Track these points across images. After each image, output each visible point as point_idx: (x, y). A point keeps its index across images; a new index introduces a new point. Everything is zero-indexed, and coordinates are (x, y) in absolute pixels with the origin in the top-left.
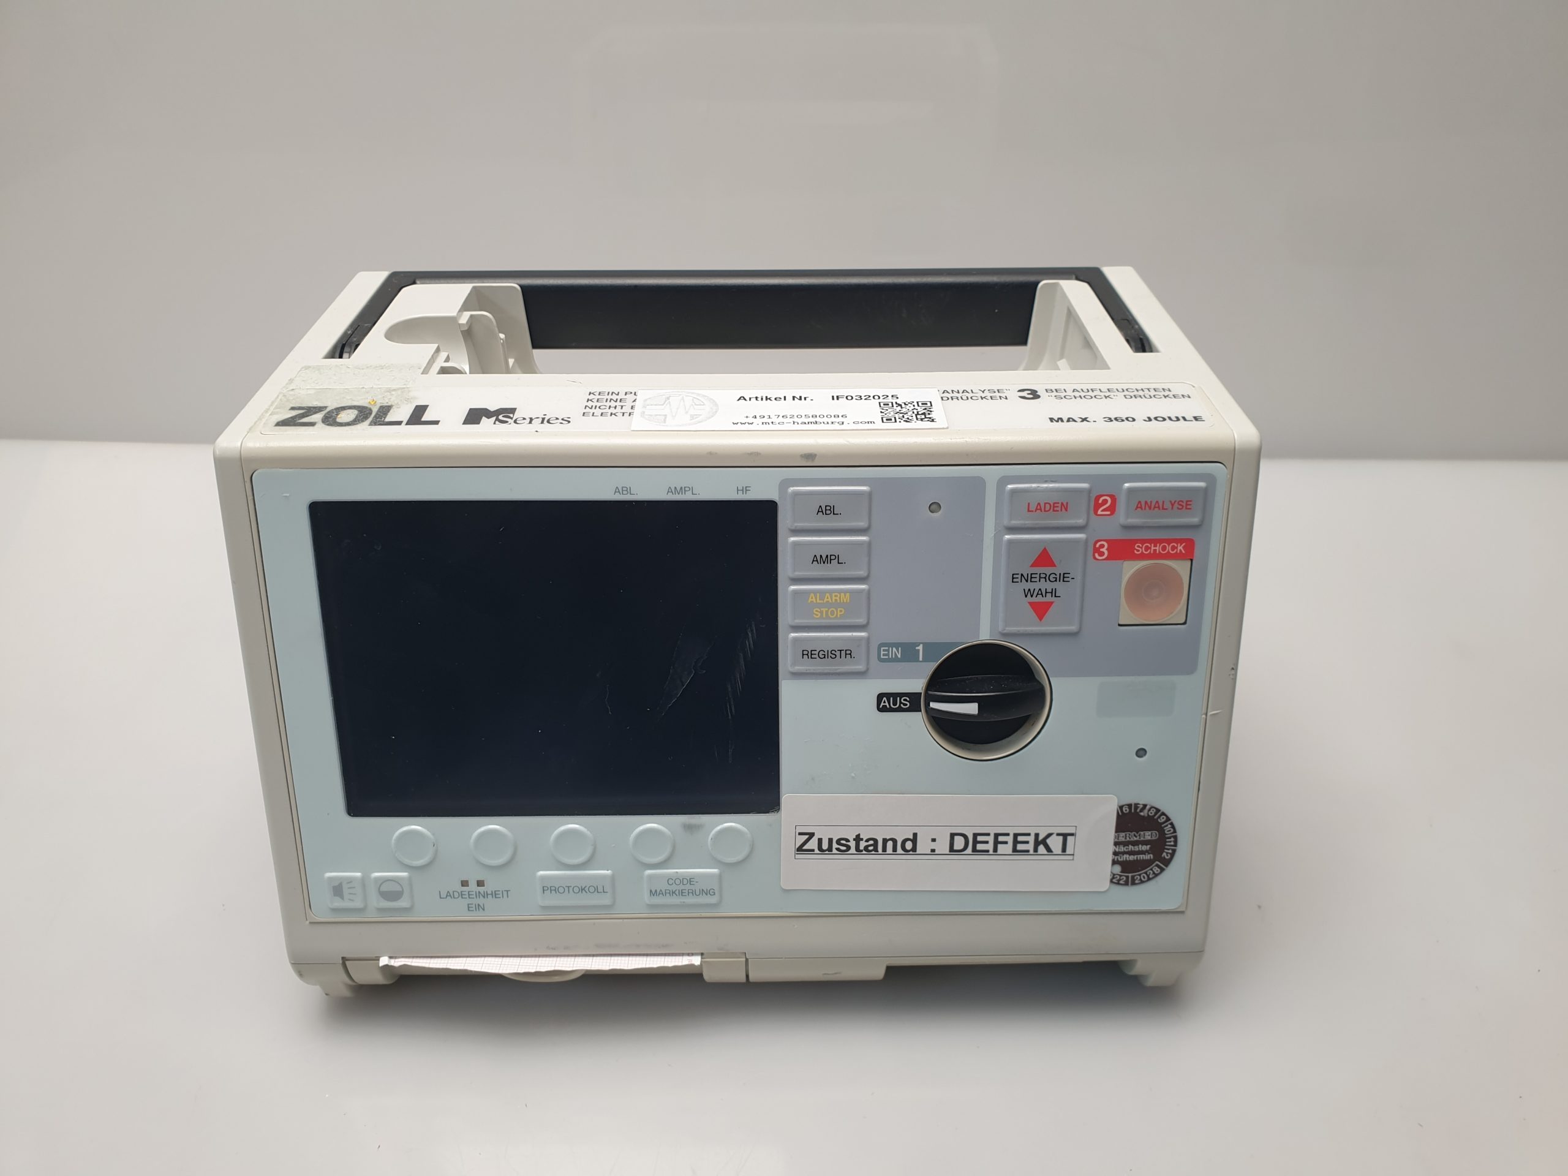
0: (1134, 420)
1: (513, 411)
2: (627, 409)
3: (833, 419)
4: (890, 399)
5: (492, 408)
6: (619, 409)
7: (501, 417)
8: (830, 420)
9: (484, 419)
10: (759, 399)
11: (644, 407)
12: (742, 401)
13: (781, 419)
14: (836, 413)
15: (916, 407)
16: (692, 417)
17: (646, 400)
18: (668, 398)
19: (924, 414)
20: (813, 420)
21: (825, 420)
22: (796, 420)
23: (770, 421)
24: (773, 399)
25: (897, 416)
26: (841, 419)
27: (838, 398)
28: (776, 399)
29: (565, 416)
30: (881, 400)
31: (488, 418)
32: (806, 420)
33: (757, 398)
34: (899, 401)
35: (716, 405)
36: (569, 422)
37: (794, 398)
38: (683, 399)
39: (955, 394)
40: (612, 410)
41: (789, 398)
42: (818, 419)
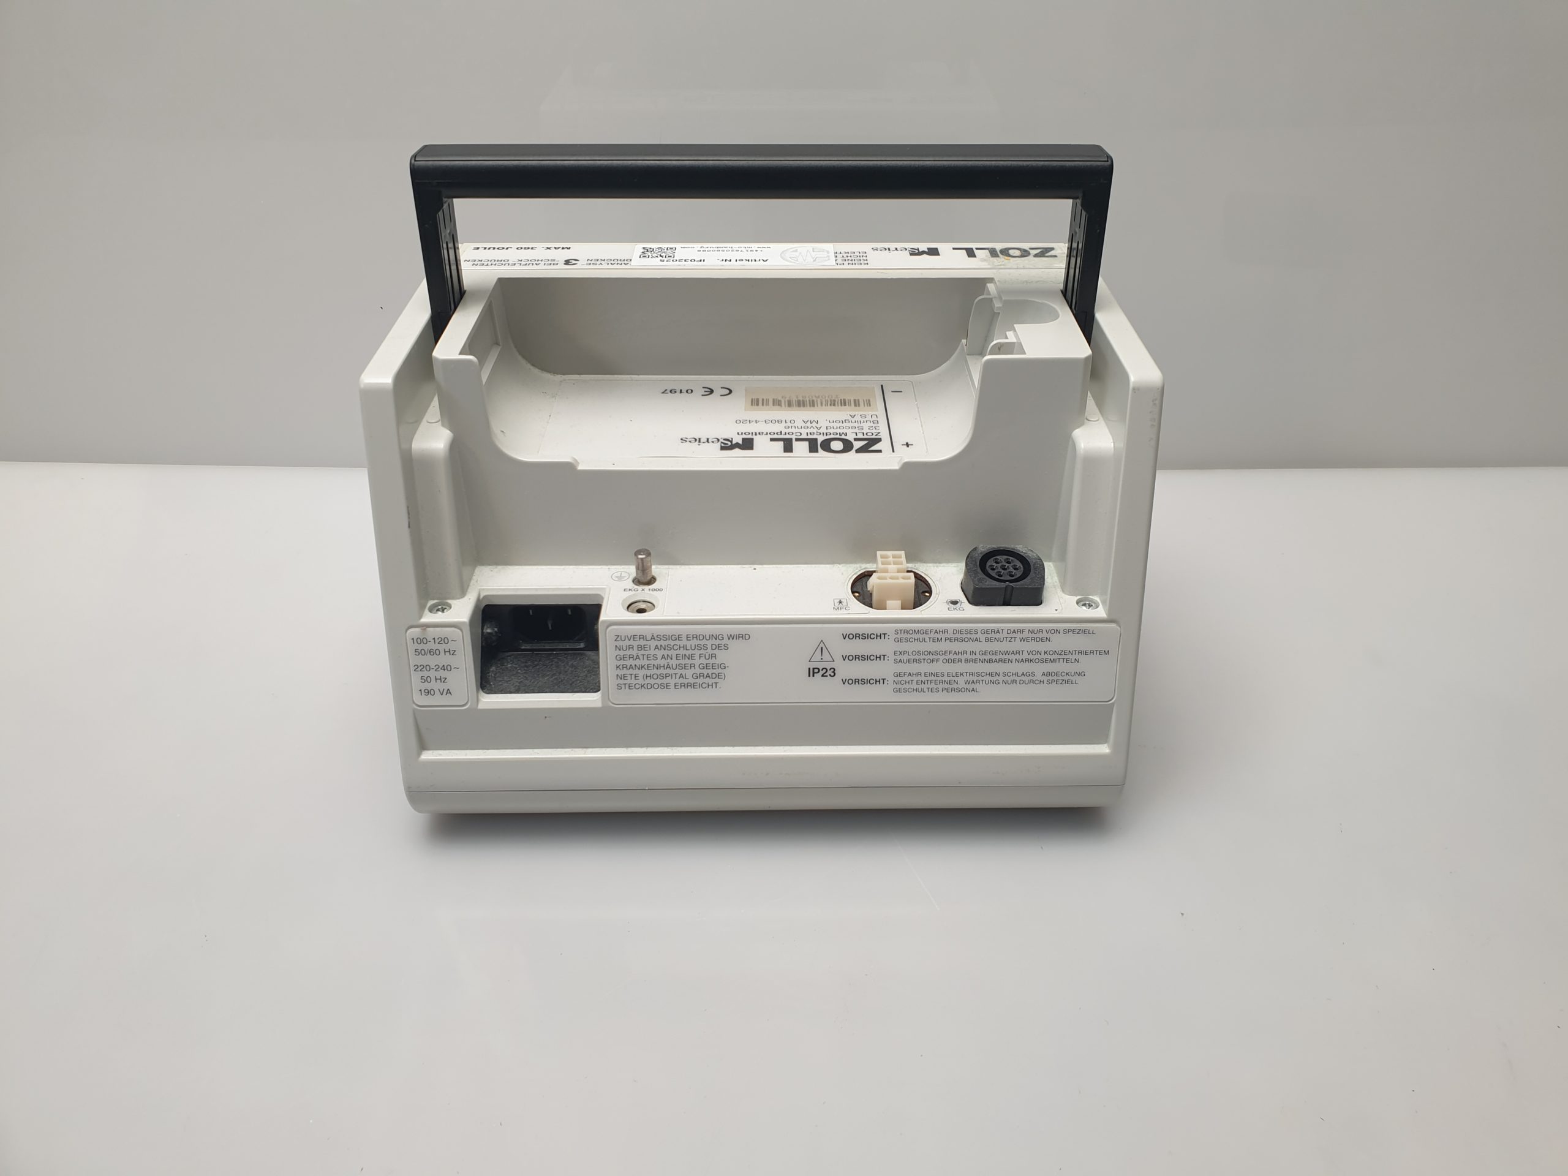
0: (517, 249)
2: (839, 256)
3: (707, 249)
4: (666, 259)
5: (925, 256)
6: (845, 255)
7: (917, 251)
8: (709, 249)
9: (927, 250)
10: (753, 260)
11: (828, 256)
12: (765, 259)
13: (740, 249)
14: (704, 252)
15: (650, 255)
16: (796, 251)
17: (829, 259)
18: (814, 261)
19: (647, 251)
20: (719, 249)
21: (712, 249)
22: (730, 249)
23: (747, 249)
24: (744, 260)
25: (666, 250)
26: (702, 249)
27: (701, 261)
28: (742, 260)
29: (876, 251)
30: (672, 259)
31: (924, 251)
32: (724, 249)
33: (755, 261)
34: (661, 258)
35: (782, 258)
36: (872, 249)
37: (730, 261)
39: (620, 262)
40: (849, 255)
41: (733, 261)
42: (716, 249)
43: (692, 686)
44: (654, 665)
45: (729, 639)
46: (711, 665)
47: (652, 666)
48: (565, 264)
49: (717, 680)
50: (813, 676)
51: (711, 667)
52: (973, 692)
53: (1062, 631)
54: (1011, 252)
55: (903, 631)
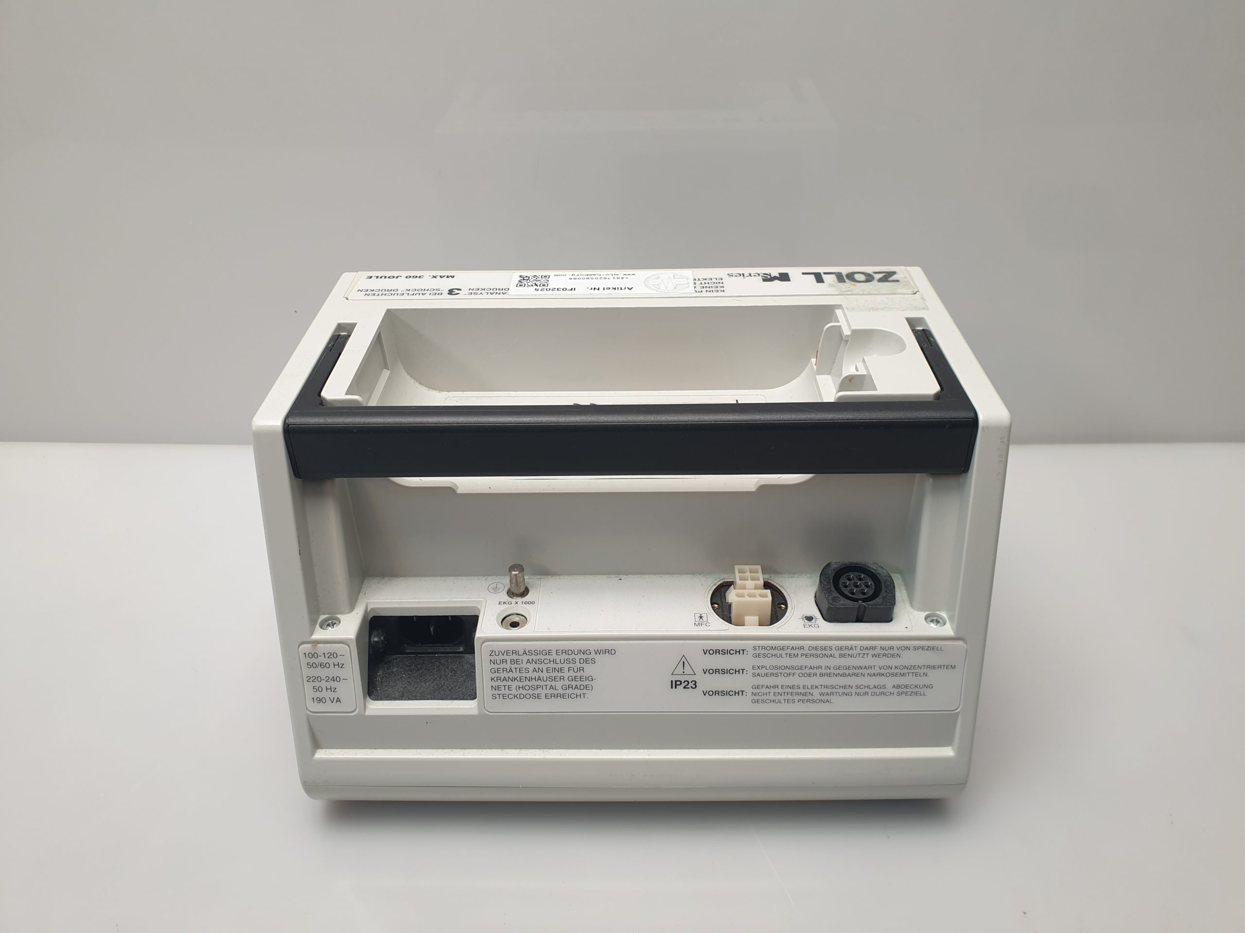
0: (406, 277)
1: (764, 280)
2: (698, 283)
3: (577, 277)
4: (540, 288)
5: (777, 282)
6: (703, 282)
7: (769, 277)
8: (579, 277)
9: (778, 276)
11: (688, 283)
12: (630, 287)
13: (608, 277)
14: (575, 280)
15: (526, 284)
16: (658, 278)
17: (688, 287)
18: (675, 288)
19: (524, 280)
20: (589, 276)
21: (582, 277)
22: (599, 277)
23: (614, 276)
24: (611, 289)
25: (540, 279)
26: (573, 277)
27: (572, 289)
28: (610, 288)
29: (732, 278)
30: (546, 288)
31: (775, 276)
32: (593, 276)
33: (621, 289)
34: (536, 287)
35: (646, 285)
36: (728, 275)
37: (599, 289)
38: (666, 288)
39: (498, 292)
40: (707, 282)
41: (601, 289)
42: (586, 277)
43: (562, 696)
44: (526, 677)
45: (596, 654)
46: (579, 677)
47: (524, 678)
48: (448, 294)
49: (585, 691)
50: (676, 688)
51: (579, 680)
52: (827, 703)
53: (912, 648)
54: (857, 276)
55: (760, 648)
